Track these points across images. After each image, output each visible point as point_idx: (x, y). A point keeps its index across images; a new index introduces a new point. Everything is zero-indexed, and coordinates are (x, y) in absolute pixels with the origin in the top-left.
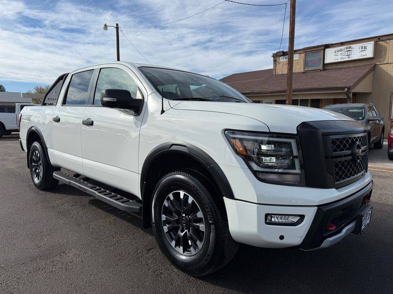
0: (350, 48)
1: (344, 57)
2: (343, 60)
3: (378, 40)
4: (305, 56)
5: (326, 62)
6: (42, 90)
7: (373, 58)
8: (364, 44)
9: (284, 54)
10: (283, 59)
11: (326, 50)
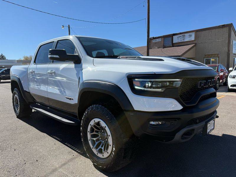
0: (184, 35)
1: (181, 40)
3: (197, 31)
4: (164, 39)
5: (173, 43)
6: (27, 57)
7: (195, 40)
8: (190, 34)
9: (154, 38)
10: (154, 41)
11: (174, 36)
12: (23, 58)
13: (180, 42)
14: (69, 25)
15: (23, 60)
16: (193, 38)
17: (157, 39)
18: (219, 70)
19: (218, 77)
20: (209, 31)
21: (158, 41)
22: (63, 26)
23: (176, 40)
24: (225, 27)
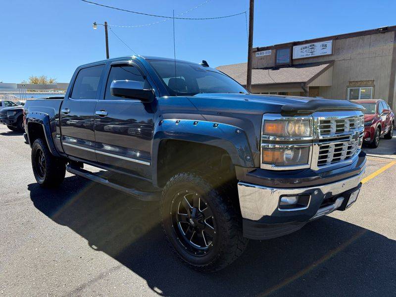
0: (313, 45)
2: (308, 56)
3: (336, 38)
4: (276, 52)
5: (293, 58)
6: (36, 80)
7: (332, 55)
8: (325, 43)
9: (259, 50)
10: (258, 55)
11: (294, 47)
12: (30, 81)
13: (305, 57)
14: (106, 23)
15: (29, 83)
16: (328, 51)
17: (265, 52)
18: (381, 111)
19: (379, 123)
21: (265, 54)
22: (95, 24)
23: (298, 53)
24: (388, 31)
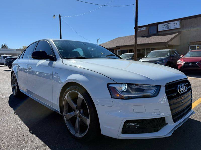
0: (169, 24)
1: (166, 28)
2: (166, 30)
3: (181, 19)
4: (149, 28)
5: (158, 31)
7: (180, 28)
8: (176, 22)
9: (139, 27)
10: (139, 30)
11: (159, 25)
13: (165, 30)
14: (60, 15)
15: (22, 49)
16: (178, 26)
17: (143, 28)
20: (194, 19)
21: (143, 30)
23: (161, 28)
